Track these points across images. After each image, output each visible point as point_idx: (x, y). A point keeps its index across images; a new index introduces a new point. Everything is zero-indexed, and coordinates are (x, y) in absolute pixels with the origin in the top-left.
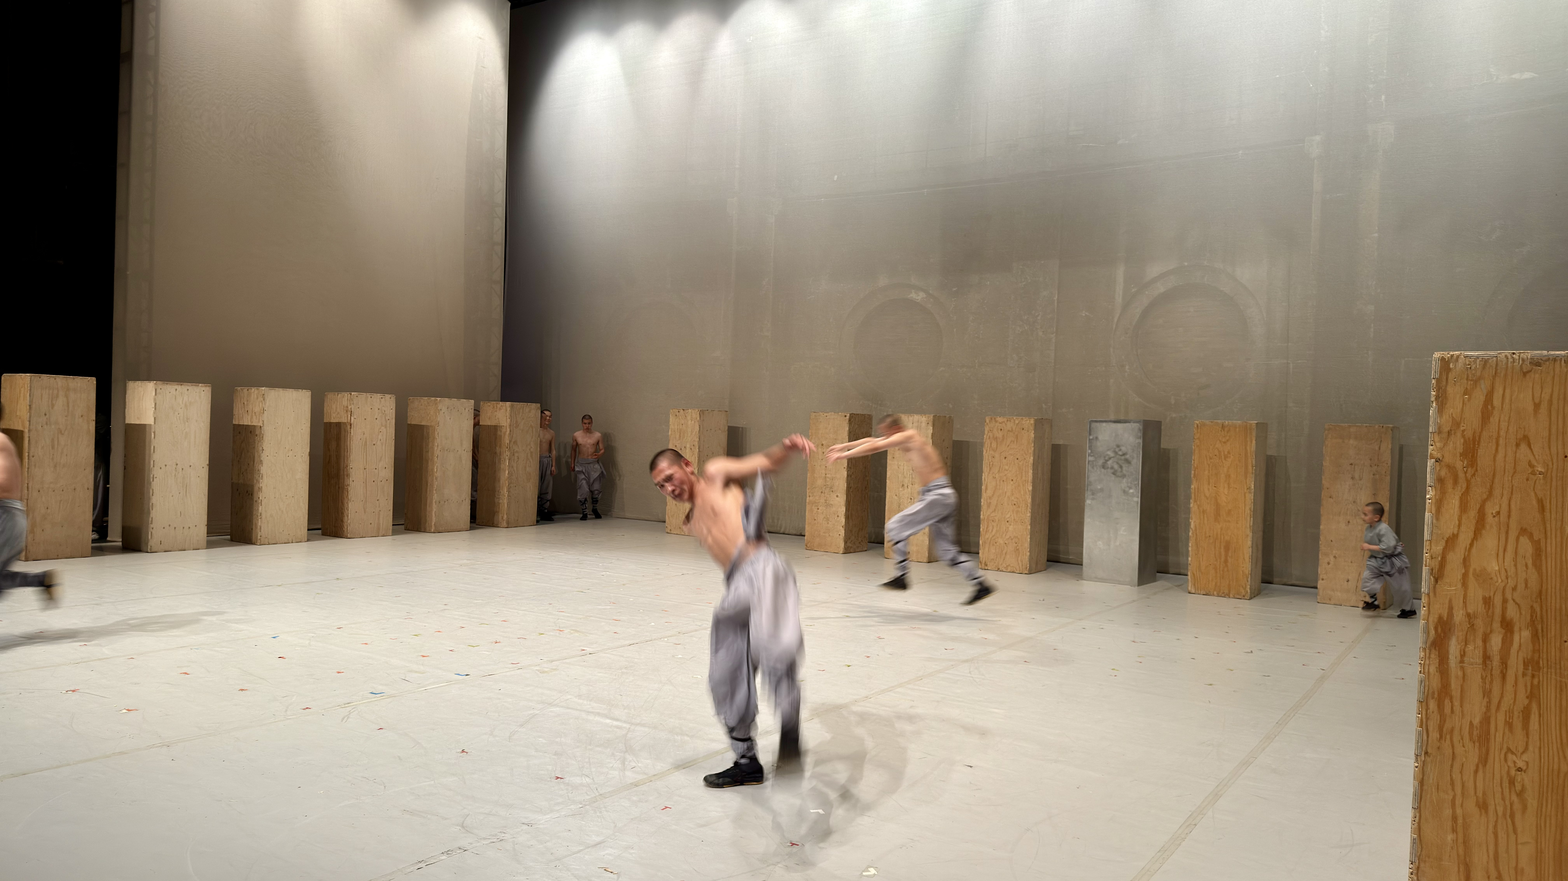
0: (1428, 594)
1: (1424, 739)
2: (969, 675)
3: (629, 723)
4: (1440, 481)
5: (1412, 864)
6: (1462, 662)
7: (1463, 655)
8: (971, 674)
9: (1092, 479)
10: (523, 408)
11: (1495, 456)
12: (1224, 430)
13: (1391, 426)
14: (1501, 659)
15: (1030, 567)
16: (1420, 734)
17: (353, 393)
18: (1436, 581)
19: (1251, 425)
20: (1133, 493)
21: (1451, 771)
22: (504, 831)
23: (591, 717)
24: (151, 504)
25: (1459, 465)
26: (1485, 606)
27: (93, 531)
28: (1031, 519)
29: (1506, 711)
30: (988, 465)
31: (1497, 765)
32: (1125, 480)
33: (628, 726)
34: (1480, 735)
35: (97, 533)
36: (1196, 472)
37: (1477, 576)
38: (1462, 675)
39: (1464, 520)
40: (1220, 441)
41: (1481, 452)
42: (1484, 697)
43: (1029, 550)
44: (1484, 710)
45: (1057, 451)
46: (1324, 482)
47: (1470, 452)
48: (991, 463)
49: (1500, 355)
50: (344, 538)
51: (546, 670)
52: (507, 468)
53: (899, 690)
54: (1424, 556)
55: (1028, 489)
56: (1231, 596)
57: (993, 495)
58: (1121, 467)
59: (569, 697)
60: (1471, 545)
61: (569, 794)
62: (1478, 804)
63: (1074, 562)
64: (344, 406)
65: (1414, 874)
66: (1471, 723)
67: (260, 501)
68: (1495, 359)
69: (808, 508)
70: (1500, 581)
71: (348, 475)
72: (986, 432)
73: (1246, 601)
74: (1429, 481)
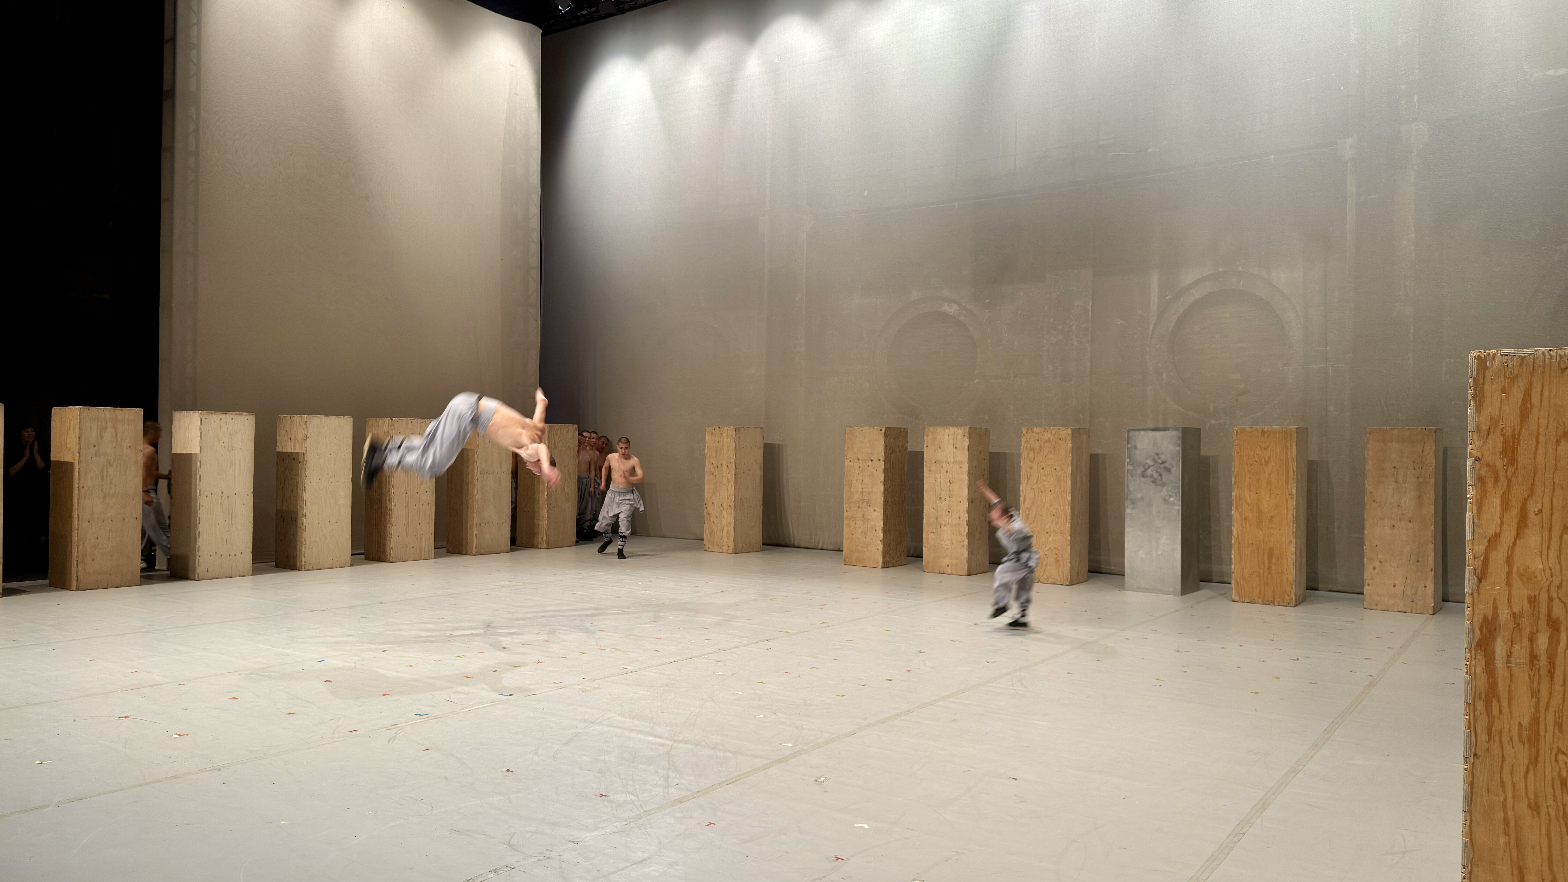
0: (1472, 595)
1: (1472, 741)
2: (1011, 688)
3: (671, 740)
4: (1481, 480)
5: (1464, 868)
6: (1508, 662)
7: (1509, 655)
8: (1013, 687)
9: (1132, 488)
10: (561, 429)
11: (1535, 454)
12: (1263, 436)
13: (1434, 428)
14: (1549, 658)
15: (1071, 577)
16: (1468, 737)
17: (394, 418)
18: (1480, 581)
19: (1291, 430)
20: (1173, 501)
21: (1501, 772)
22: (551, 849)
23: (634, 735)
24: (197, 532)
25: (1499, 463)
26: (1530, 605)
27: (142, 560)
28: (1071, 529)
29: (1555, 711)
30: (1026, 477)
31: (1548, 766)
32: (1165, 488)
33: (670, 743)
34: (1530, 736)
35: (146, 562)
36: (1237, 479)
37: (1521, 576)
38: (1509, 675)
39: (1505, 519)
40: (1260, 447)
41: (1520, 450)
42: (1532, 697)
43: (1069, 561)
44: (1533, 710)
45: (1094, 460)
46: (1367, 486)
47: (1510, 450)
48: (1029, 474)
49: (1537, 352)
50: (387, 562)
51: (588, 689)
52: (546, 489)
53: (941, 703)
54: (1467, 555)
55: (1067, 499)
56: (1276, 603)
57: (1031, 507)
58: (1161, 475)
59: (612, 715)
60: (1514, 544)
61: (614, 812)
62: (1529, 806)
63: (1115, 573)
64: (385, 432)
65: (1466, 878)
66: (1520, 725)
67: (304, 527)
68: (1532, 356)
69: (845, 523)
70: (1544, 579)
71: (390, 500)
72: (1023, 443)
73: (1291, 608)
74: (1469, 479)
